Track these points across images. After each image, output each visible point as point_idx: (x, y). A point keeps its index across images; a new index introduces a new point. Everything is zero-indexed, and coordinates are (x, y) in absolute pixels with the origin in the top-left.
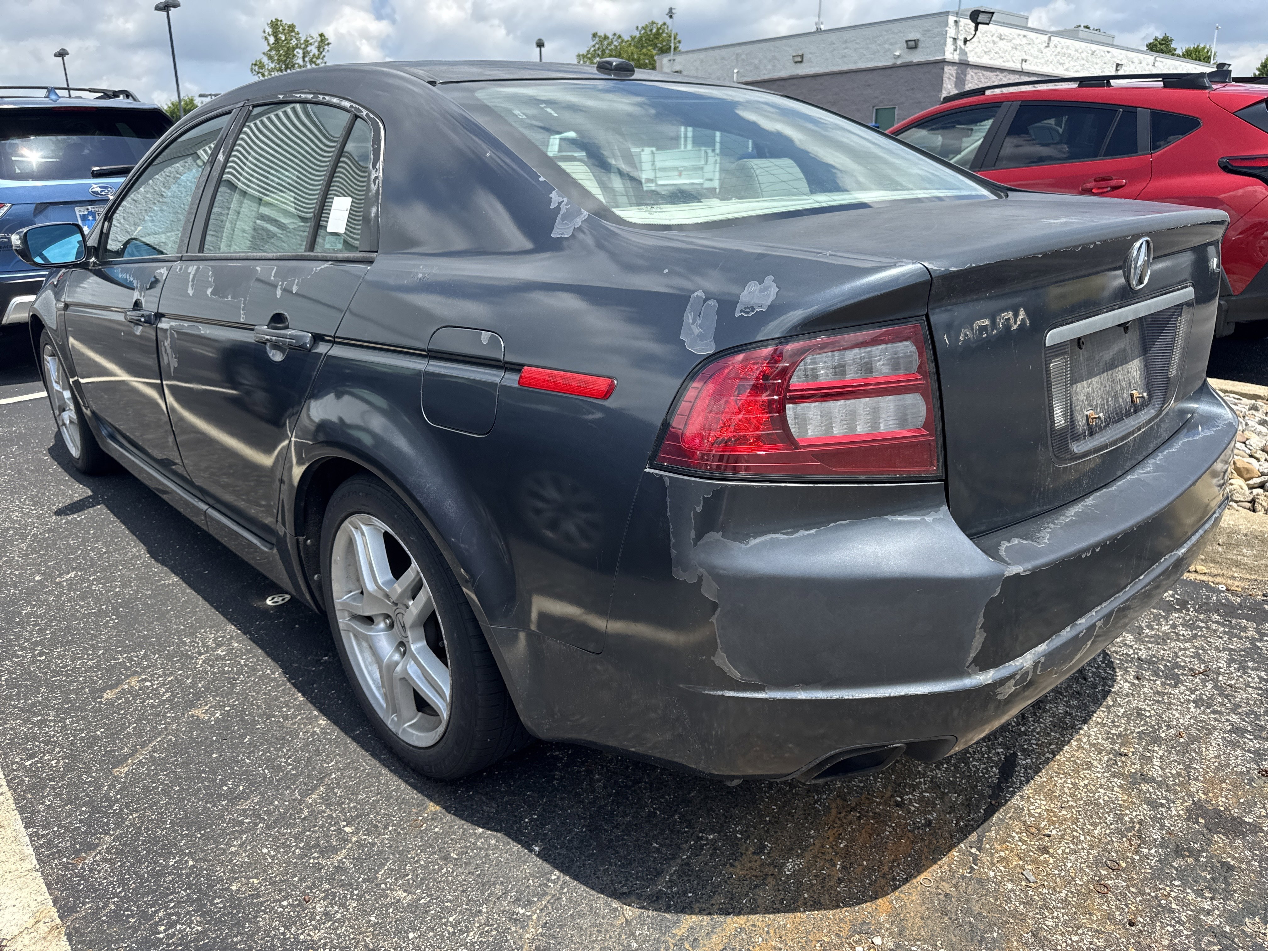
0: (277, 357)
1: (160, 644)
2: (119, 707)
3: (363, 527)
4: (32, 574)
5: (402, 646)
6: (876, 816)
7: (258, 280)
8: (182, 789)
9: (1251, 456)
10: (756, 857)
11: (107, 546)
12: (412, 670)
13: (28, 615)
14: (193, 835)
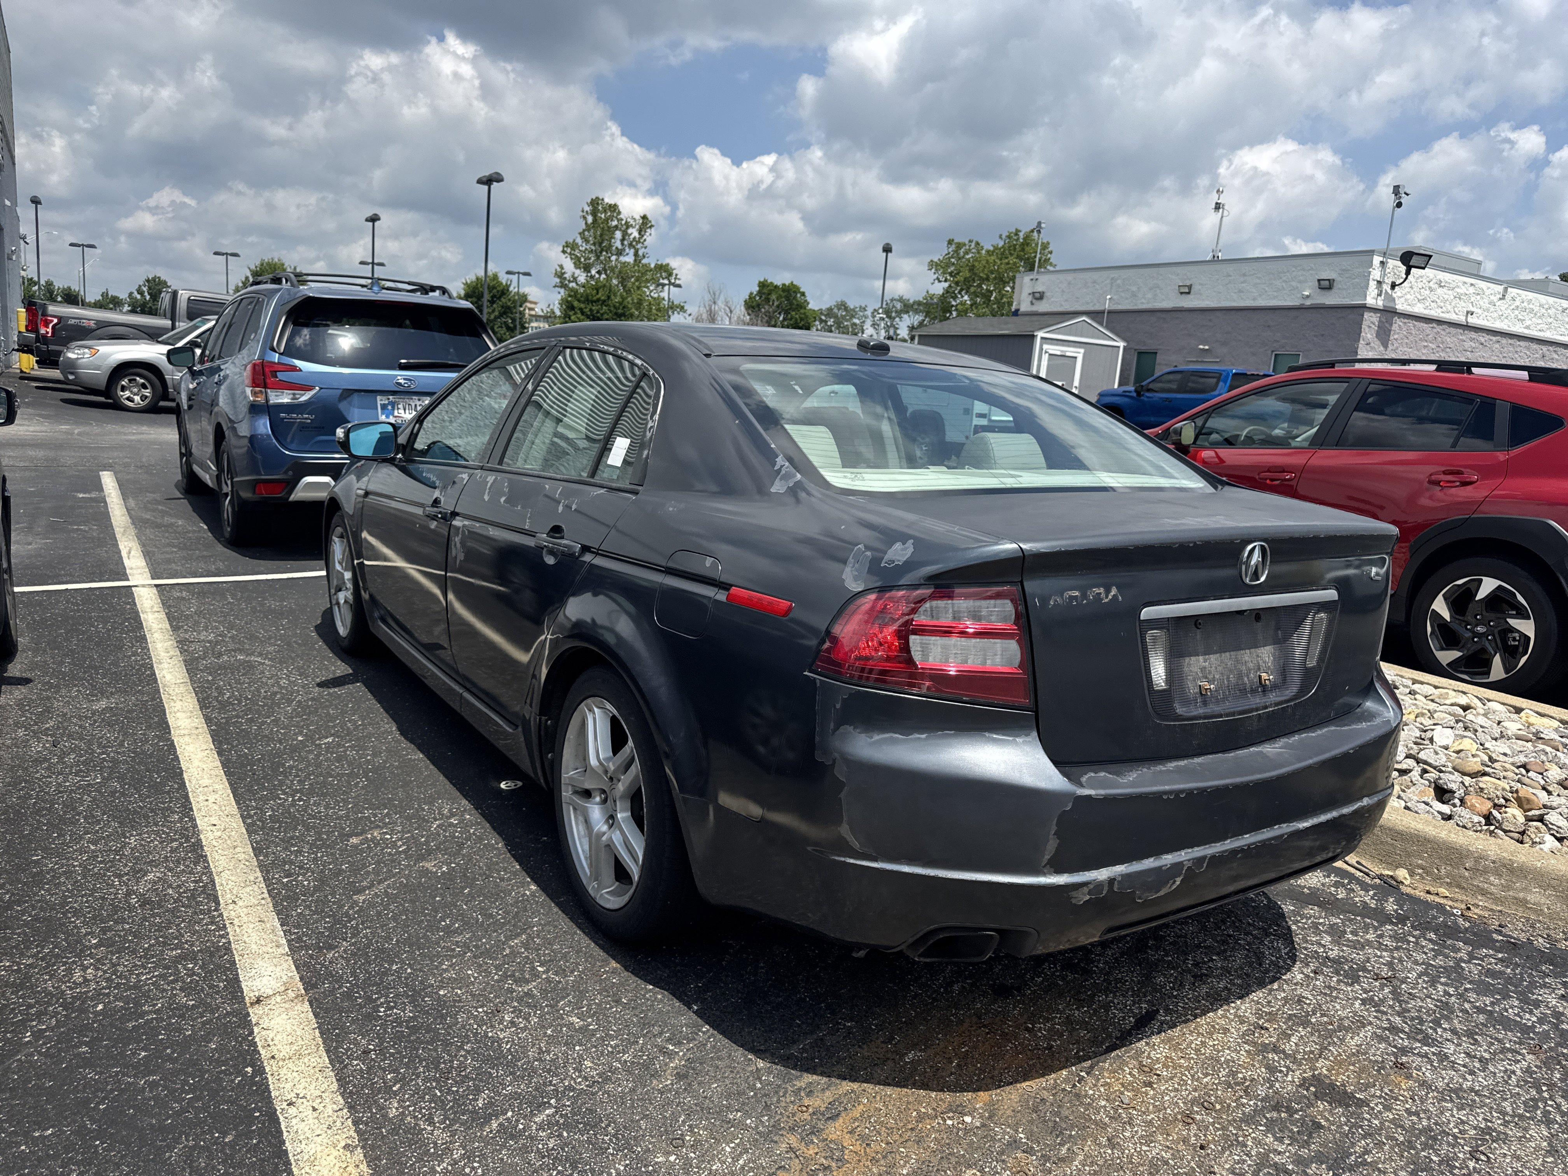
0: (550, 560)
1: (401, 807)
2: (362, 851)
3: (596, 710)
4: (295, 734)
5: (611, 819)
6: (1004, 1035)
7: (546, 496)
8: (407, 918)
9: (1544, 788)
10: (884, 1045)
11: (362, 718)
12: (617, 838)
13: (291, 767)
14: (414, 952)
